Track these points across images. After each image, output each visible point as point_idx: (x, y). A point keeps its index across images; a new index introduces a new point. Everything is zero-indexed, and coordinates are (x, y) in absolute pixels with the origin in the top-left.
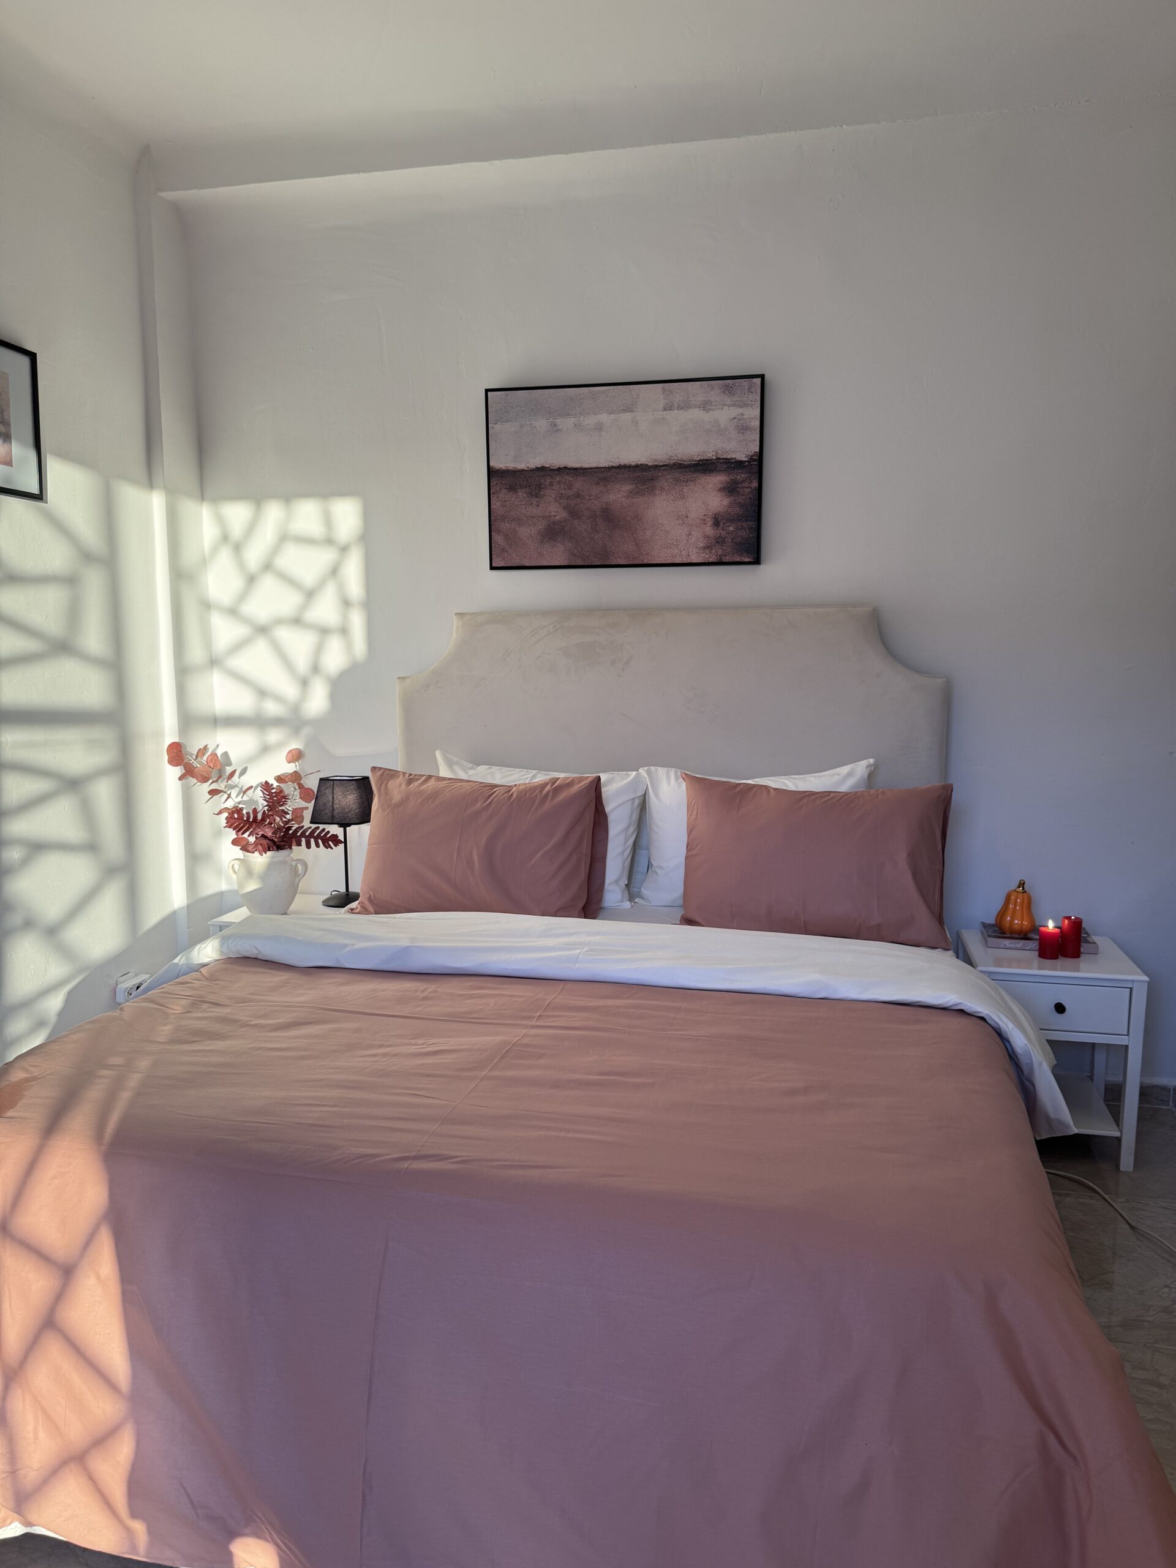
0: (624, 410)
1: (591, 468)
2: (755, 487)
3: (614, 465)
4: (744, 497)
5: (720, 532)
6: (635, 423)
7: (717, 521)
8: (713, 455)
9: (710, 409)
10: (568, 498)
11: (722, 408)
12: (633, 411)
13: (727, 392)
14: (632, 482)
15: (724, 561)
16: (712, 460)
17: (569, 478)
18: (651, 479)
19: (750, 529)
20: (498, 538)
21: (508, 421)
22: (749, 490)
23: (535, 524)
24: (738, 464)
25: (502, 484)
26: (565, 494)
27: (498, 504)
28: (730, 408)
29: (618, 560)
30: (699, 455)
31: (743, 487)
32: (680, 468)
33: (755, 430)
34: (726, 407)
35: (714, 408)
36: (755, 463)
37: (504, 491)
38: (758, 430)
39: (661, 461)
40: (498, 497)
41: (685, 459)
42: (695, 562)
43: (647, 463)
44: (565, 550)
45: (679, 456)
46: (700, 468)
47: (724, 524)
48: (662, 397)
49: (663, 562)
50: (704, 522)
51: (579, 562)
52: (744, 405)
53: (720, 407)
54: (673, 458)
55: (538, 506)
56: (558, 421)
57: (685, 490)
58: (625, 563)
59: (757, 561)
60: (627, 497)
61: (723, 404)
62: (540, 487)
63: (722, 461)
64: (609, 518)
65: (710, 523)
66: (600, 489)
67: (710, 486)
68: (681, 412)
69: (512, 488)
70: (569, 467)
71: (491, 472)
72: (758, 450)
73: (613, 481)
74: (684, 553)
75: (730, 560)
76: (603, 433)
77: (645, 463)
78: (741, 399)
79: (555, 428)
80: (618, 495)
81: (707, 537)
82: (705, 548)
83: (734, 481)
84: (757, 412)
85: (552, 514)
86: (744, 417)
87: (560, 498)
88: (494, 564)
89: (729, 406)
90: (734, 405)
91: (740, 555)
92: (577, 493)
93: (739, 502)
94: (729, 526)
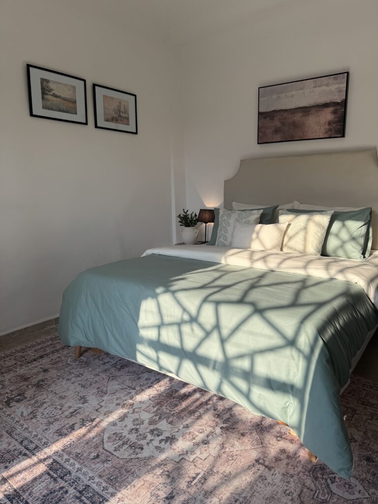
0: (301, 89)
1: (289, 109)
2: (344, 111)
3: (297, 107)
4: (339, 115)
5: (330, 127)
6: (304, 93)
7: (329, 124)
8: (329, 101)
9: (329, 86)
10: (282, 120)
12: (303, 89)
13: (335, 79)
14: (302, 112)
15: (332, 137)
16: (329, 103)
17: (282, 113)
18: (308, 111)
19: (341, 125)
20: (260, 134)
21: (265, 97)
22: (341, 112)
23: (271, 129)
24: (338, 104)
25: (262, 117)
26: (281, 118)
27: (261, 123)
29: (297, 138)
30: (324, 102)
31: (339, 111)
32: (318, 107)
33: (344, 91)
36: (344, 102)
37: (262, 119)
39: (312, 105)
40: (261, 121)
41: (320, 103)
42: (322, 137)
44: (280, 136)
46: (324, 106)
47: (332, 124)
48: (312, 83)
49: (311, 138)
50: (325, 124)
51: (284, 140)
52: (341, 83)
53: (333, 85)
54: (316, 103)
55: (272, 123)
56: (280, 95)
57: (319, 114)
59: (343, 136)
60: (300, 118)
62: (273, 117)
63: (332, 103)
64: (295, 125)
65: (327, 124)
66: (292, 116)
67: (328, 112)
68: (319, 88)
69: (265, 118)
70: (283, 109)
71: (260, 114)
72: (345, 98)
73: (296, 113)
74: (318, 135)
75: (334, 136)
76: (293, 98)
77: (307, 106)
78: (339, 81)
79: (279, 97)
80: (297, 117)
81: (325, 129)
82: (325, 133)
83: (336, 109)
84: (345, 85)
85: (277, 125)
86: (341, 87)
87: (279, 120)
88: (259, 143)
89: (335, 84)
90: (337, 84)
91: (337, 134)
92: (284, 117)
93: (337, 117)
94: (334, 125)
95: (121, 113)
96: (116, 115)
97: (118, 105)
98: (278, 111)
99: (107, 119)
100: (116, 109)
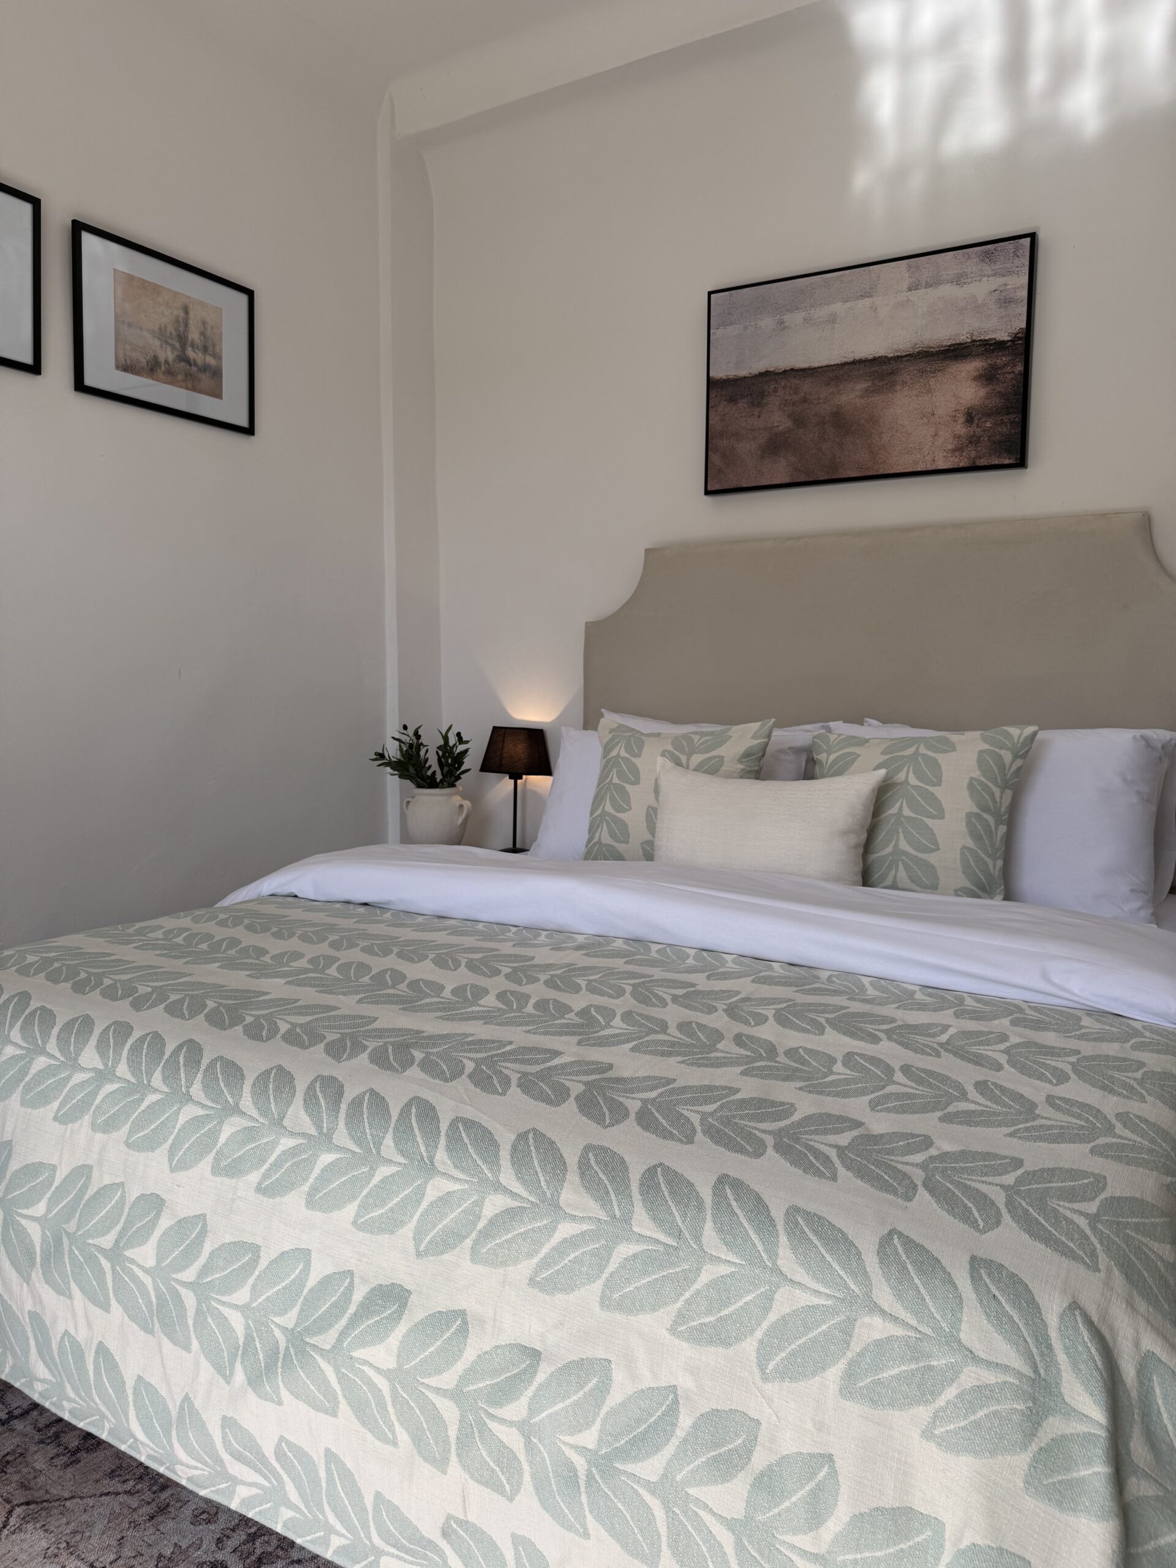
0: (862, 296)
2: (1020, 371)
3: (848, 360)
4: (1003, 386)
5: (974, 429)
6: (874, 309)
7: (970, 417)
8: (968, 338)
9: (965, 283)
10: (793, 404)
11: (980, 280)
12: (872, 296)
13: (987, 260)
14: (868, 378)
15: (978, 464)
16: (968, 345)
17: (796, 382)
18: (891, 373)
19: (1011, 423)
20: (715, 458)
21: (731, 324)
22: (1012, 375)
23: (756, 438)
24: (1000, 345)
25: (721, 395)
26: (791, 400)
27: (717, 418)
28: (991, 279)
29: (849, 473)
30: (950, 339)
31: (1004, 373)
32: (927, 356)
33: (1023, 300)
34: (985, 279)
35: (970, 280)
36: (1021, 342)
37: (724, 404)
38: (1025, 301)
39: (903, 351)
40: (717, 411)
41: (932, 345)
42: (941, 468)
43: (886, 355)
44: (788, 465)
45: (926, 343)
46: (951, 354)
47: (979, 420)
48: (907, 275)
49: (902, 471)
50: (954, 419)
51: (803, 479)
52: (1010, 273)
53: (978, 278)
54: (917, 346)
55: (759, 417)
56: (787, 317)
57: (932, 382)
58: (856, 476)
59: (1021, 463)
60: (862, 397)
61: (981, 276)
62: (762, 394)
63: (978, 343)
64: (841, 424)
65: (961, 419)
66: (831, 390)
67: (963, 374)
68: (929, 290)
69: (733, 400)
70: (797, 368)
71: (711, 383)
72: (1024, 325)
73: (846, 380)
74: (929, 458)
75: (984, 464)
76: (836, 326)
77: (883, 355)
78: (1006, 266)
79: (782, 325)
80: (851, 396)
81: (957, 437)
82: (954, 451)
83: (994, 367)
84: (1024, 280)
85: (776, 424)
86: (1008, 287)
87: (785, 405)
88: (709, 488)
89: (989, 276)
90: (995, 275)
91: (999, 457)
92: (805, 397)
93: (999, 392)
94: (985, 422)
95: (189, 349)
96: (167, 354)
97: (177, 317)
98: (780, 374)
99: (128, 363)
100: (168, 330)
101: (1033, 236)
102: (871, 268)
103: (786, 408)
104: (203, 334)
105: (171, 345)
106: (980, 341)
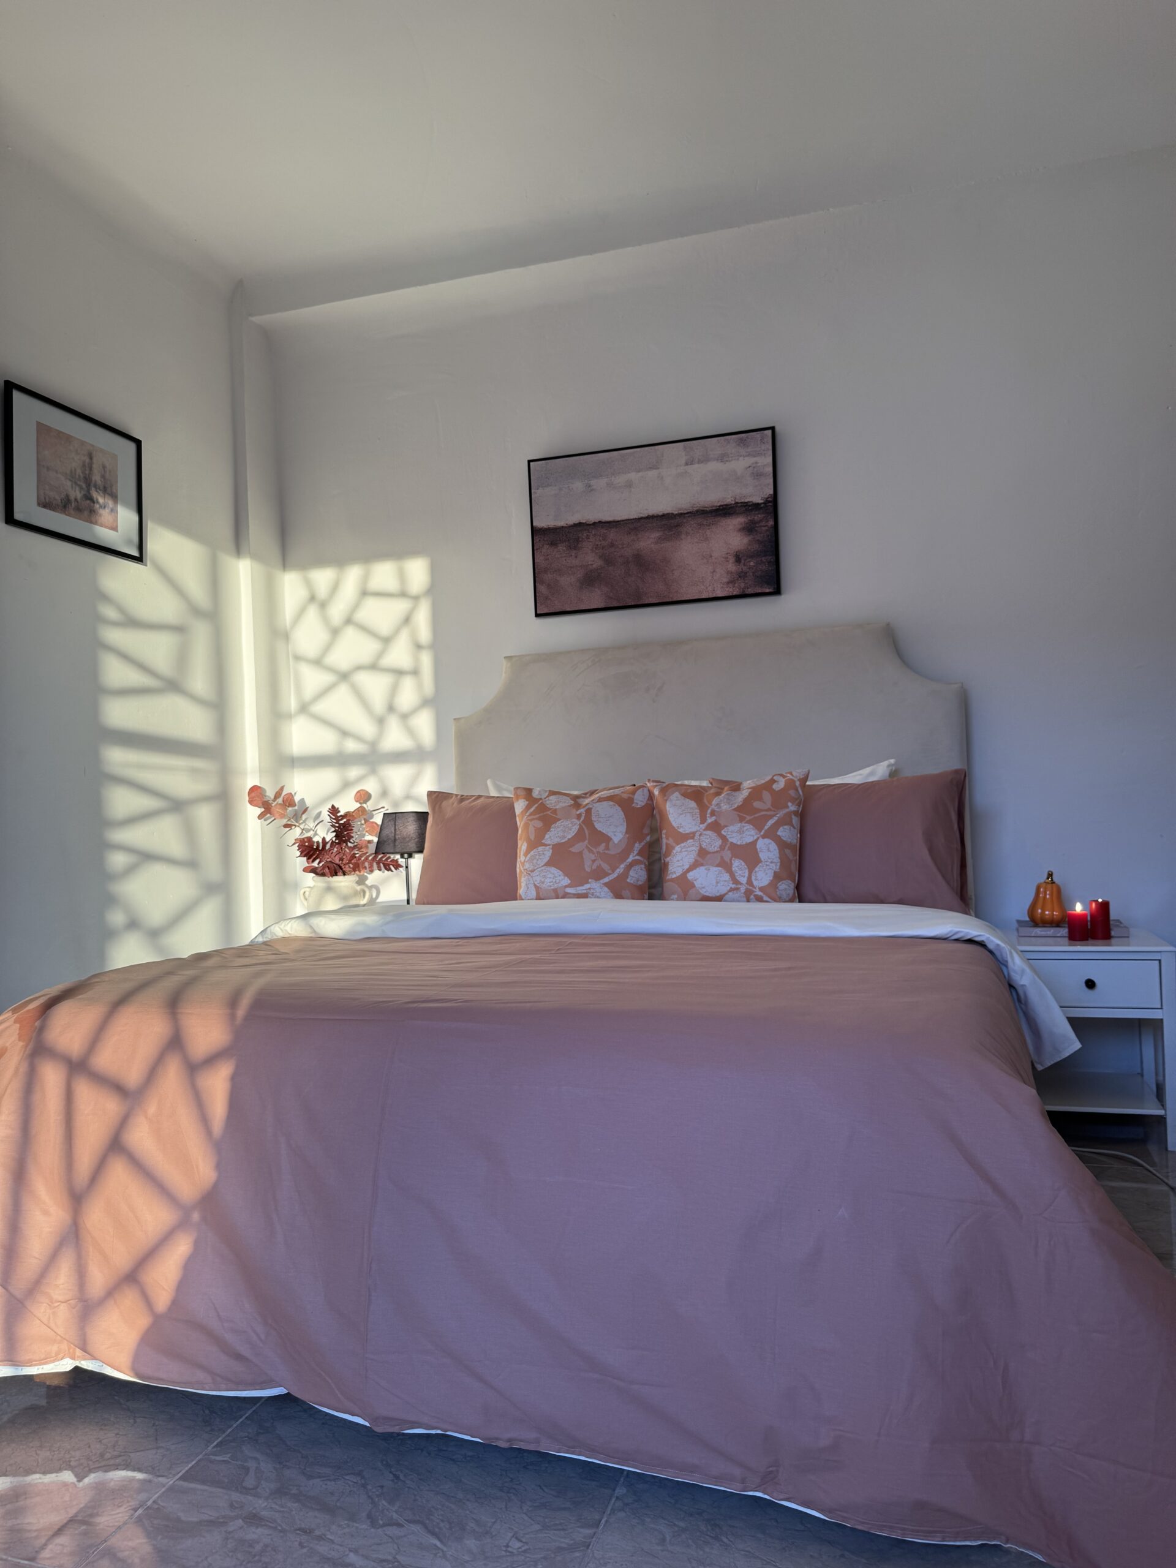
0: (650, 468)
1: (623, 521)
2: (772, 525)
3: (644, 516)
4: (762, 535)
5: (741, 567)
6: (661, 478)
7: (738, 558)
8: (732, 500)
9: (727, 461)
10: (603, 549)
11: (738, 459)
12: (658, 468)
13: (742, 445)
14: (660, 529)
15: (747, 593)
16: (731, 504)
17: (604, 531)
18: (677, 526)
19: (768, 563)
20: (542, 588)
21: (548, 485)
22: (766, 528)
23: (575, 573)
24: (756, 506)
25: (544, 540)
26: (601, 544)
27: (542, 558)
28: (746, 458)
29: (650, 600)
30: (719, 501)
31: (761, 526)
32: (703, 514)
33: (770, 474)
34: (741, 458)
35: (730, 459)
36: (770, 504)
37: (546, 547)
38: (772, 475)
39: (685, 509)
40: (541, 552)
41: (706, 506)
42: (720, 596)
43: (674, 512)
44: (602, 594)
45: (703, 504)
46: (721, 512)
47: (745, 560)
48: (683, 453)
49: (692, 598)
50: (727, 559)
51: (615, 604)
52: (758, 454)
53: (737, 458)
54: (696, 506)
55: (576, 557)
56: (593, 482)
57: (708, 532)
58: (656, 602)
59: (777, 592)
60: (656, 543)
61: (738, 456)
62: (578, 540)
63: (740, 505)
64: (642, 563)
65: (732, 560)
66: (632, 538)
67: (731, 527)
68: (701, 465)
69: (553, 544)
70: (603, 521)
71: (535, 531)
72: (771, 492)
73: (643, 531)
74: (710, 588)
75: (752, 592)
76: (633, 489)
77: (671, 512)
78: (755, 449)
79: (589, 489)
80: (648, 542)
81: (728, 572)
82: (728, 583)
83: (753, 522)
84: (770, 459)
85: (589, 563)
86: (759, 465)
87: (596, 548)
88: (538, 613)
89: (744, 456)
90: (749, 455)
91: (761, 587)
92: (611, 543)
93: (758, 540)
94: (750, 562)
95: (93, 489)
96: (76, 494)
97: (84, 462)
98: (590, 525)
99: (47, 500)
100: (77, 473)
101: (773, 429)
102: (656, 447)
103: (597, 551)
104: (103, 477)
105: (79, 485)
106: (741, 503)
